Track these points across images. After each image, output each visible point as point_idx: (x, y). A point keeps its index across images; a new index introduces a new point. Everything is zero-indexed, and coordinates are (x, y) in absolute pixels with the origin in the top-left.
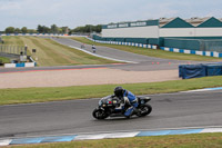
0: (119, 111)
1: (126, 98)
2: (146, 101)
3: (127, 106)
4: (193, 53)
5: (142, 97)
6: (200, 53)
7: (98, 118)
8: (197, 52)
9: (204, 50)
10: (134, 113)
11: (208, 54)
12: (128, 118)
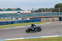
0: (33, 30)
1: (34, 27)
2: (40, 27)
3: (35, 29)
4: (4, 18)
5: (39, 26)
6: (6, 18)
7: (27, 32)
8: (5, 18)
9: (7, 17)
10: (37, 31)
11: (8, 18)
12: (35, 32)
